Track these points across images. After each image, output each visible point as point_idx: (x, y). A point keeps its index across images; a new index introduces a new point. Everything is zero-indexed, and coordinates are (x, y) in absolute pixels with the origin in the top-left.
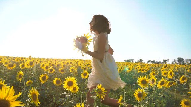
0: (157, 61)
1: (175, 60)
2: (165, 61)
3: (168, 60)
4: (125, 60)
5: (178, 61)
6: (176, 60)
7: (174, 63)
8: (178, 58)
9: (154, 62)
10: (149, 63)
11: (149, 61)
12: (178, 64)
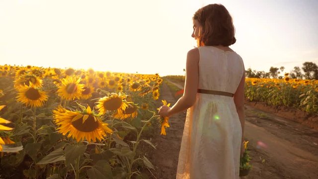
0: (255, 71)
1: (297, 68)
2: (274, 71)
3: (282, 68)
4: (184, 70)
5: (305, 71)
6: (301, 68)
7: (295, 74)
8: (306, 64)
9: (249, 73)
12: (304, 76)
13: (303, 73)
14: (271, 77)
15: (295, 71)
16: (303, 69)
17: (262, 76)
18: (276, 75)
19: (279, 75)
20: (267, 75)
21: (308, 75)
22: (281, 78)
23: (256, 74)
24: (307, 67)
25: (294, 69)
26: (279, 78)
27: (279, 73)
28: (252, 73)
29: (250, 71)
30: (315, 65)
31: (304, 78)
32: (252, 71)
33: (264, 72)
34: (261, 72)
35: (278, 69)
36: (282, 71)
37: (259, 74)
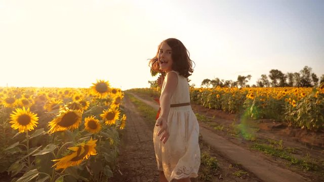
0: (223, 81)
1: (264, 76)
2: (241, 79)
3: (249, 76)
4: (149, 82)
5: (272, 78)
6: (267, 76)
7: (262, 82)
8: (272, 71)
9: (216, 83)
10: (205, 86)
11: (206, 81)
12: (271, 84)
13: (270, 81)
14: (239, 87)
15: (262, 79)
16: (270, 76)
17: (230, 85)
18: (244, 84)
19: (247, 84)
20: (235, 84)
21: (275, 82)
22: (248, 86)
23: (224, 83)
24: (273, 75)
25: (261, 77)
26: (247, 86)
27: (247, 81)
28: (220, 83)
29: (218, 80)
30: (280, 72)
31: (271, 86)
32: (220, 80)
33: (231, 81)
34: (229, 82)
35: (246, 78)
36: (250, 79)
37: (227, 83)
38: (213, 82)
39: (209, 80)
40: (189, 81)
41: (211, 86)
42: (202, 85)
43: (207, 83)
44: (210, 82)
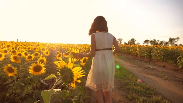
2: (171, 40)
3: (178, 38)
9: (154, 42)
14: (170, 45)
17: (163, 44)
18: (174, 43)
19: (176, 43)
20: (167, 43)
22: (176, 45)
23: (159, 43)
28: (156, 43)
29: (155, 41)
32: (157, 41)
33: (164, 41)
35: (175, 39)
36: (178, 40)
37: (162, 43)
38: (151, 42)
39: (149, 41)
40: (135, 41)
41: (150, 44)
42: (144, 43)
43: (147, 42)
44: (149, 42)
